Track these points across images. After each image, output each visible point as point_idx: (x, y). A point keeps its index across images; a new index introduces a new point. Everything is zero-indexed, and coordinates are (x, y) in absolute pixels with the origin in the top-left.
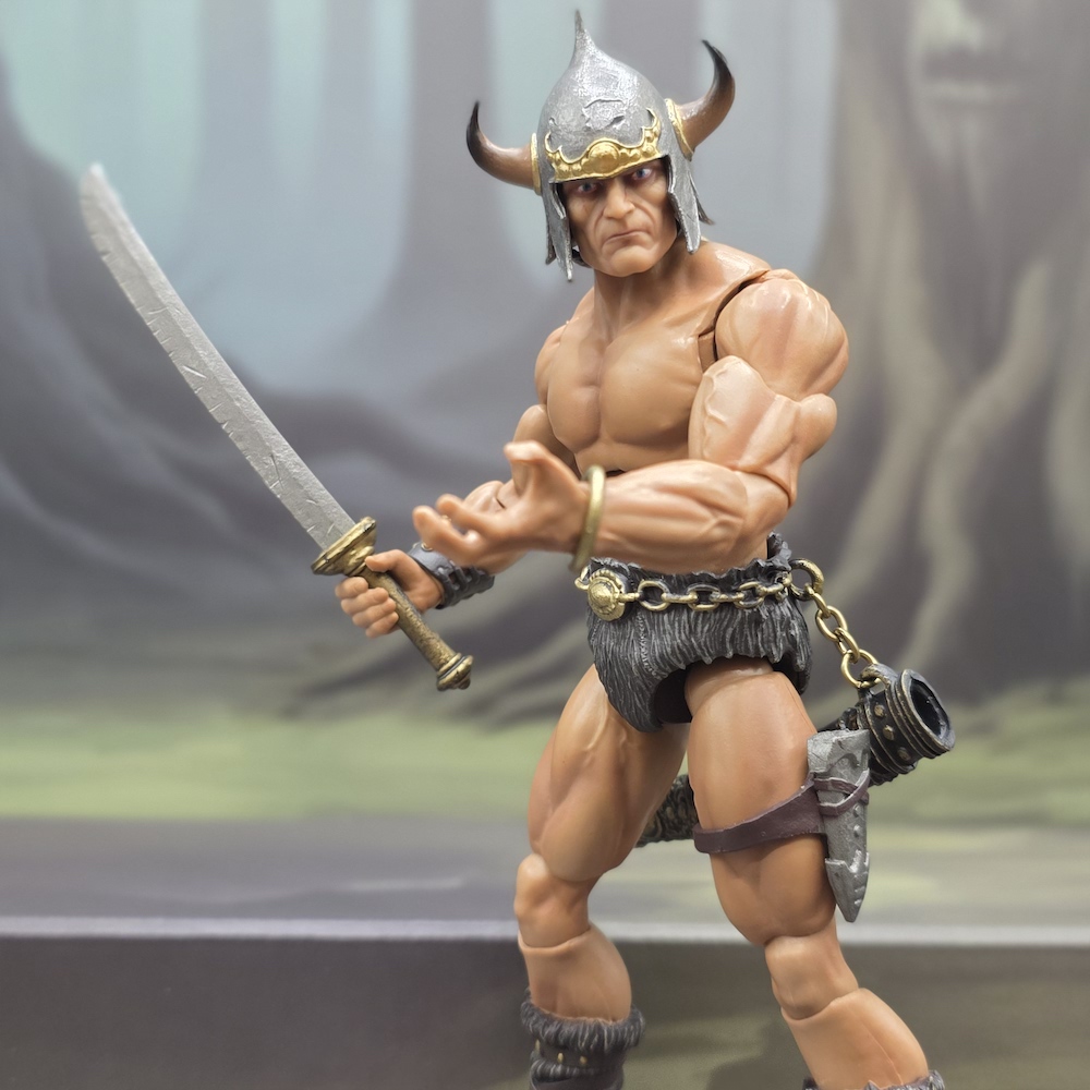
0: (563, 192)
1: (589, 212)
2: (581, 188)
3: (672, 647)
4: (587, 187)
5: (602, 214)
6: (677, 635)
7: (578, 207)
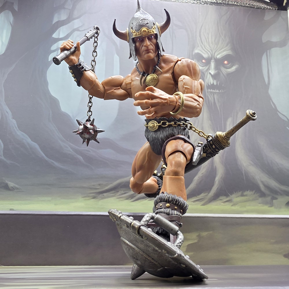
0: (134, 40)
1: (140, 45)
2: (138, 39)
3: (169, 134)
4: (140, 39)
5: (143, 45)
6: (170, 131)
7: (137, 44)
